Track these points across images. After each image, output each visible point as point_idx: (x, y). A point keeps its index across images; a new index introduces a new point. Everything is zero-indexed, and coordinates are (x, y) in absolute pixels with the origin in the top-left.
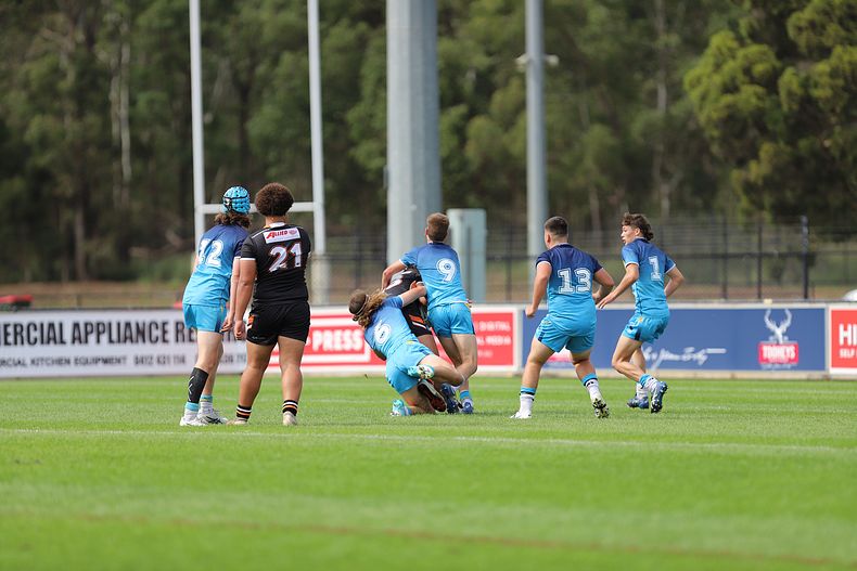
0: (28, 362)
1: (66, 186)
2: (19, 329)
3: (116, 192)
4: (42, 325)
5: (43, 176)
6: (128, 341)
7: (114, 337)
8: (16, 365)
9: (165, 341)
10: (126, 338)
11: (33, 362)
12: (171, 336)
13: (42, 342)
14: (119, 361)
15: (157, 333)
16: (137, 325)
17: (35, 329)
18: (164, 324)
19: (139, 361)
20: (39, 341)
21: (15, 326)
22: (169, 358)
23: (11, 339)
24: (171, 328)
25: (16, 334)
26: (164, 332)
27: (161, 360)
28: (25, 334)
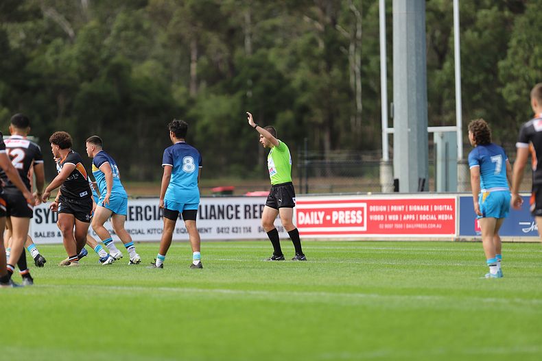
0: (145, 231)
1: (319, 116)
2: (139, 210)
3: (353, 120)
4: (155, 207)
5: (304, 110)
6: (213, 218)
7: (203, 215)
8: (137, 233)
9: (237, 218)
10: (211, 216)
11: (149, 231)
12: (241, 214)
13: (155, 219)
14: (206, 231)
15: (232, 212)
16: (219, 206)
17: (150, 210)
18: (237, 206)
19: (220, 230)
20: (153, 217)
21: (137, 208)
22: (240, 228)
23: (134, 216)
24: (241, 209)
25: (137, 213)
26: (237, 212)
27: (235, 230)
28: (143, 213)
